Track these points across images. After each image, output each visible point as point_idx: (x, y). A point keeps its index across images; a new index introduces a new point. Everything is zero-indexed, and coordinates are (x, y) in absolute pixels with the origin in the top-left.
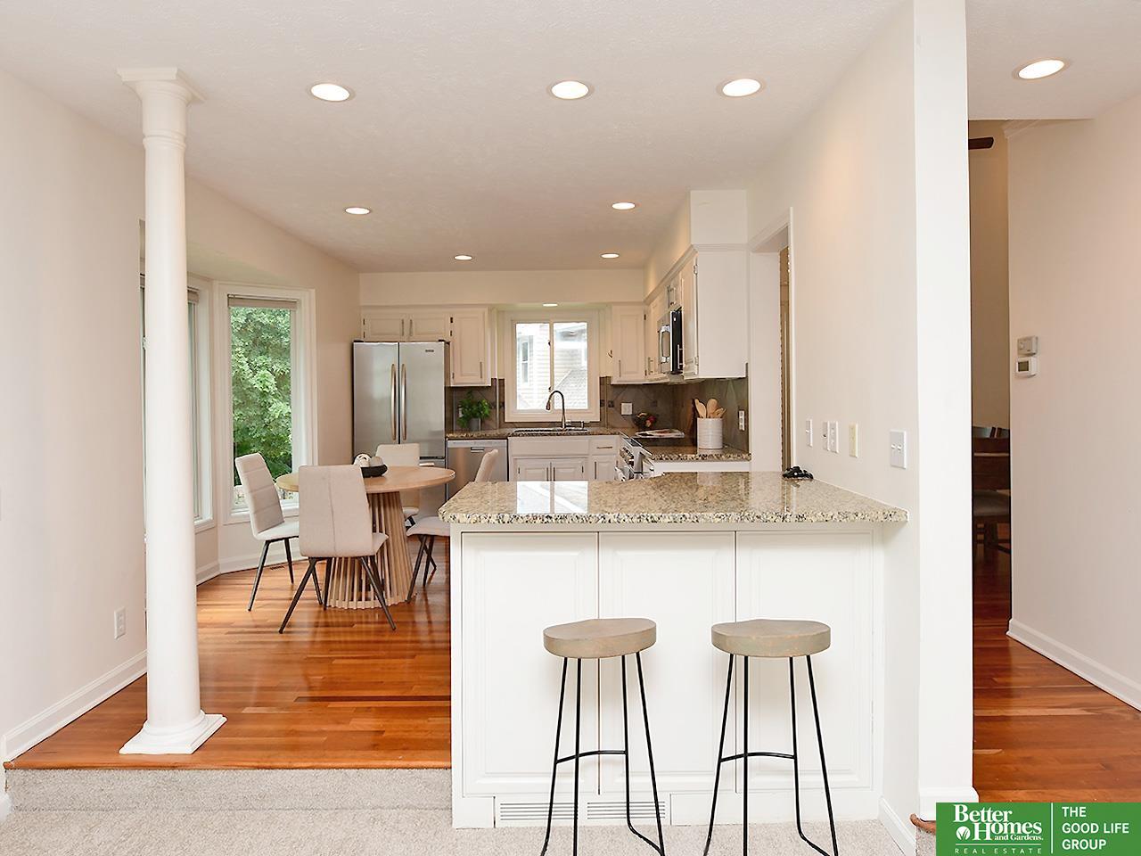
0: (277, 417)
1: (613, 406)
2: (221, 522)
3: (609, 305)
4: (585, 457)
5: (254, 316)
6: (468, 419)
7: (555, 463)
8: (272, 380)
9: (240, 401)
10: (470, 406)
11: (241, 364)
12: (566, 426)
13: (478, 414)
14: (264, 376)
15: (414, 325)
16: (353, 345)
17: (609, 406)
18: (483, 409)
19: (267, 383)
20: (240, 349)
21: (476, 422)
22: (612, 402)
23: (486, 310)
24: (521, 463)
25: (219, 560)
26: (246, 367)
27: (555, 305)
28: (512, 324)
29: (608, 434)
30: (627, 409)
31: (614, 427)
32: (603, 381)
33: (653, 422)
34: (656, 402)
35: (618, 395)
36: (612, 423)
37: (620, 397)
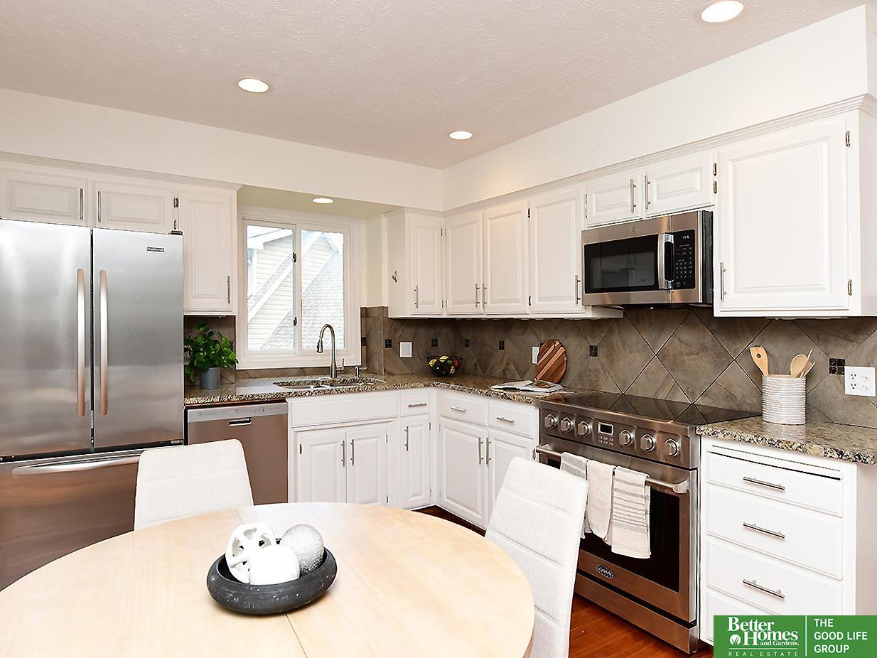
1: (390, 346)
4: (389, 420)
7: (352, 433)
10: (206, 349)
12: (336, 374)
13: (217, 362)
17: (386, 346)
18: (222, 352)
21: (213, 375)
22: (390, 341)
23: (234, 193)
24: (305, 438)
27: (331, 201)
28: (243, 225)
29: (421, 387)
30: (406, 349)
31: (391, 374)
32: (366, 313)
33: (456, 368)
34: (437, 340)
35: (396, 332)
36: (388, 369)
37: (398, 335)
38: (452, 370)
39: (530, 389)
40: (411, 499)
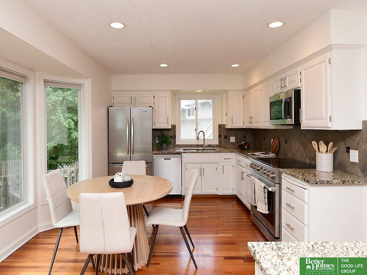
0: (74, 138)
1: (226, 138)
2: (39, 204)
3: (226, 91)
4: (217, 163)
5: (66, 97)
6: (161, 143)
7: (204, 166)
8: (73, 123)
9: (60, 132)
10: (162, 138)
11: (60, 117)
12: (205, 147)
13: (166, 142)
14: (69, 121)
15: (136, 99)
16: (109, 108)
17: (225, 138)
18: (168, 139)
19: (71, 125)
20: (59, 111)
21: (164, 145)
22: (226, 136)
23: (170, 93)
24: (188, 166)
25: (38, 225)
26: (62, 118)
27: (202, 91)
28: (179, 100)
29: (229, 152)
30: (233, 139)
31: (226, 148)
32: (220, 126)
33: (248, 147)
34: (246, 136)
35: (228, 133)
36: (226, 146)
37: (229, 134)
38: (246, 147)
39: (259, 155)
40: (225, 191)
